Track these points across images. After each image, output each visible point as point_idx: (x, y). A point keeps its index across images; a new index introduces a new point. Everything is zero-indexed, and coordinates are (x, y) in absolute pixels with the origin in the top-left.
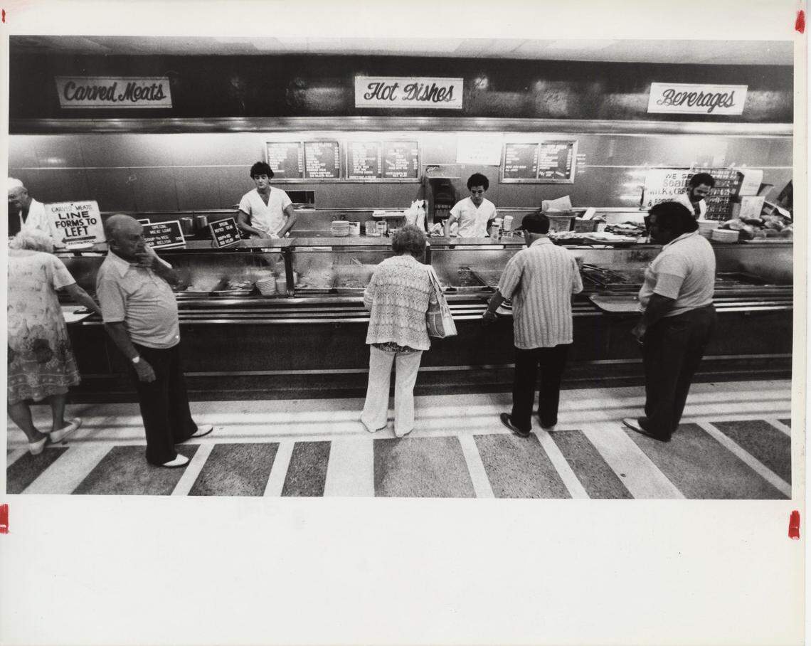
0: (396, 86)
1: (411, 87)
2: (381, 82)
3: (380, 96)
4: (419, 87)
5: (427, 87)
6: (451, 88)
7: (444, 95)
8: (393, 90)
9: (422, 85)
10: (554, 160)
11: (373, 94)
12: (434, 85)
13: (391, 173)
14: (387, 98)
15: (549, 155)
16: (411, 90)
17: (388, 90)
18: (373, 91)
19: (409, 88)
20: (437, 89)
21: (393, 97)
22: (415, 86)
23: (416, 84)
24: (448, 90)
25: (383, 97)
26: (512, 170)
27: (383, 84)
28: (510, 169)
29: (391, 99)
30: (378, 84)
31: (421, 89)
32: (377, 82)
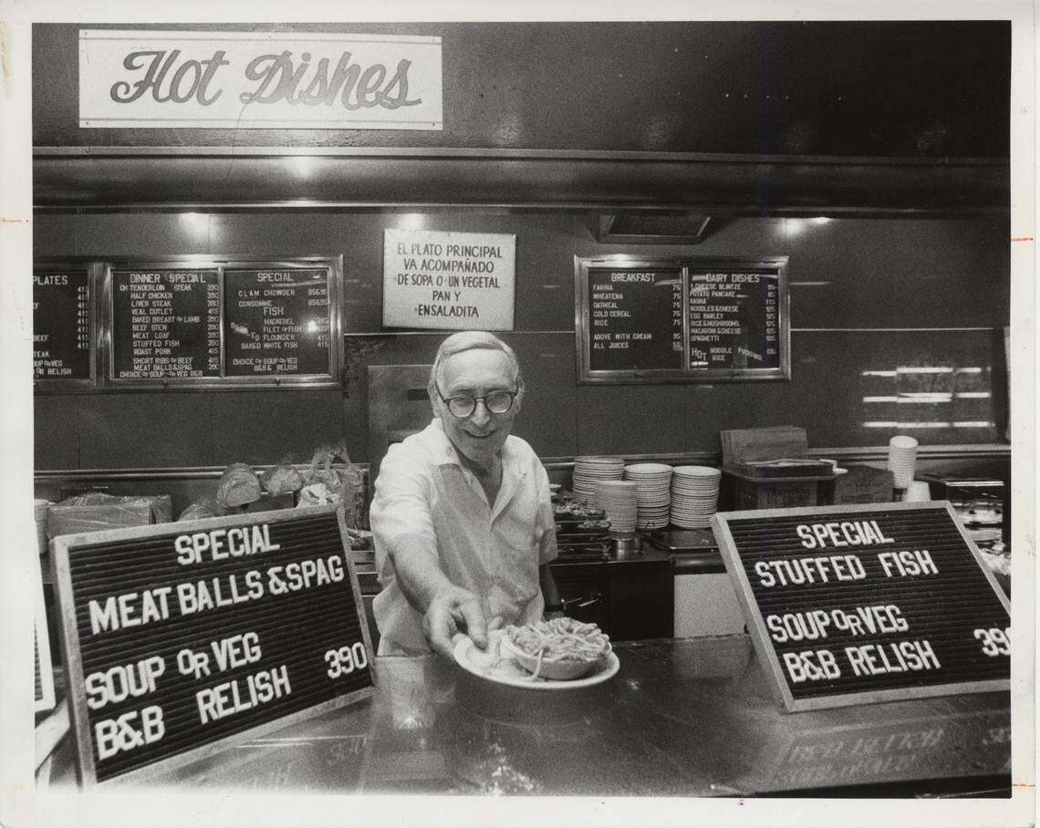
0: (219, 58)
1: (270, 63)
2: (169, 48)
3: (164, 91)
4: (296, 61)
5: (324, 63)
6: (404, 66)
7: (382, 88)
8: (210, 72)
9: (306, 57)
10: (727, 316)
11: (142, 87)
12: (347, 55)
13: (249, 362)
14: (189, 96)
15: (712, 301)
16: (271, 72)
17: (192, 71)
18: (140, 75)
19: (259, 69)
20: (356, 68)
21: (208, 95)
22: (282, 60)
23: (287, 54)
24: (391, 73)
25: (173, 95)
26: (613, 346)
27: (176, 53)
28: (607, 343)
29: (201, 100)
30: (160, 55)
31: (303, 67)
32: (157, 47)
